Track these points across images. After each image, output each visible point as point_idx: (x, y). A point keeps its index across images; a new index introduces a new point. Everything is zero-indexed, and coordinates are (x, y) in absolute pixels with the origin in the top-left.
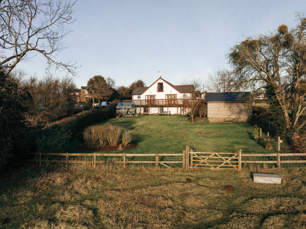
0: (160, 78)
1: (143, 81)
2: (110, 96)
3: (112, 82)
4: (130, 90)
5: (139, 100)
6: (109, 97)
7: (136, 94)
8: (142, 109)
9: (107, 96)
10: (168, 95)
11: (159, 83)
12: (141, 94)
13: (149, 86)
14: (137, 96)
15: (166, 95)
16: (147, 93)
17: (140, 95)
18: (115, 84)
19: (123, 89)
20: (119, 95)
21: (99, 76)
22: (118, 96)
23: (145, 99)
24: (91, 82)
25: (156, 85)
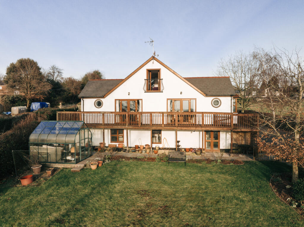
0: (153, 58)
1: (100, 71)
2: (46, 93)
3: (59, 72)
4: (82, 83)
5: (100, 112)
6: (46, 95)
7: (93, 95)
8: (108, 133)
9: (43, 93)
10: (172, 101)
11: (149, 71)
12: (103, 97)
13: (124, 78)
14: (94, 100)
15: (168, 99)
16: (120, 93)
17: (102, 99)
18: (62, 74)
19: (72, 81)
20: (64, 91)
21: (29, 59)
22: (62, 93)
23: (114, 111)
24: (12, 69)
25: (142, 75)
